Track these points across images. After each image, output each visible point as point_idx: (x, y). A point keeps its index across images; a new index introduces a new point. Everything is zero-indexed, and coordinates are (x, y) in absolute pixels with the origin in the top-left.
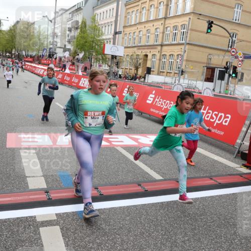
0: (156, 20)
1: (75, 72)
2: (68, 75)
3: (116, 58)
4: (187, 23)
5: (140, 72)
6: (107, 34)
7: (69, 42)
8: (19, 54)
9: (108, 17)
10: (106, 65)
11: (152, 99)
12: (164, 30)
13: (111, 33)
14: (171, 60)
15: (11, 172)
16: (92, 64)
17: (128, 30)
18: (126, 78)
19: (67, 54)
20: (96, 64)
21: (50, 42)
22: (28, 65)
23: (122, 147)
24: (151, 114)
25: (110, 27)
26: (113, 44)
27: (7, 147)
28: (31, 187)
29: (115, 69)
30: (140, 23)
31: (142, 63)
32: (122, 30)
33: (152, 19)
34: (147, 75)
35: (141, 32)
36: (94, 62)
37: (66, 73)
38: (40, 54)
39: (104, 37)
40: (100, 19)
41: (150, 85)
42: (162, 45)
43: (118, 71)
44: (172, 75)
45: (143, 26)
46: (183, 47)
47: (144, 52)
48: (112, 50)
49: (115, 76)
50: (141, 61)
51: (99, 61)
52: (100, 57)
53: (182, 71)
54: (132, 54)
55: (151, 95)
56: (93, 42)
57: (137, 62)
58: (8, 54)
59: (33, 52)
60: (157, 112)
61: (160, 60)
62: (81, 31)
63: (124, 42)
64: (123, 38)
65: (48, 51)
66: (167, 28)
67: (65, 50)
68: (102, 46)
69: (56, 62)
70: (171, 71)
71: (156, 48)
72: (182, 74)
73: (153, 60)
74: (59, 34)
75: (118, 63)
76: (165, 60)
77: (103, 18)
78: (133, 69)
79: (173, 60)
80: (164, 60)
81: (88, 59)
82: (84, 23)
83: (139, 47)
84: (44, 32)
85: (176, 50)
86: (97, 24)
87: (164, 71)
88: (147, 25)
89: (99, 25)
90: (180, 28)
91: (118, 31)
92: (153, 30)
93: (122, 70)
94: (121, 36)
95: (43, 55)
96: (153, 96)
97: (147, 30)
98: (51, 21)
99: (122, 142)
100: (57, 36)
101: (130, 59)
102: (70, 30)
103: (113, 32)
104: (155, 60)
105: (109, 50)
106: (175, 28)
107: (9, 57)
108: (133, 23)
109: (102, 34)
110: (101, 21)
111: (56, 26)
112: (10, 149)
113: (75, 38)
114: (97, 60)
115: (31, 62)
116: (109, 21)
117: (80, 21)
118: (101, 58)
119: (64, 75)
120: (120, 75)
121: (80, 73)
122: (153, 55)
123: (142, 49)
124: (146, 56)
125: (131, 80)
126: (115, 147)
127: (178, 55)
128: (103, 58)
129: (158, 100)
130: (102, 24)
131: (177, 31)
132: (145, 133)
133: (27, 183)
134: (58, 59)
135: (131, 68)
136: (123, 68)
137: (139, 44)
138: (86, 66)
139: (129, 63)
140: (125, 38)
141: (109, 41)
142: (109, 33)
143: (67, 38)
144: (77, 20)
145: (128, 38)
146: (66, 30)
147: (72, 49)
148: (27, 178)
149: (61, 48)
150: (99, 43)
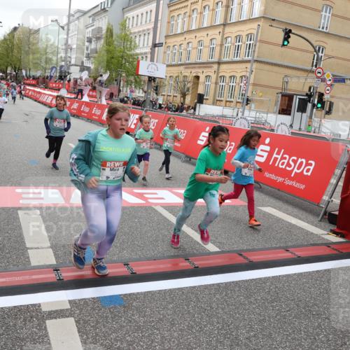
0: (212, 27)
1: (96, 100)
2: (87, 104)
3: (154, 81)
4: (255, 32)
5: (188, 100)
6: (143, 46)
7: (88, 57)
8: (17, 74)
9: (144, 23)
10: (141, 91)
11: (205, 139)
12: (222, 42)
13: (148, 44)
14: (231, 84)
15: (5, 242)
16: (121, 89)
17: (171, 41)
18: (169, 109)
19: (85, 75)
20: (127, 89)
21: (61, 57)
22: (30, 90)
23: (163, 207)
25: (146, 37)
26: (151, 61)
28: (34, 262)
29: (153, 96)
30: (189, 32)
31: (191, 89)
32: (163, 40)
33: (205, 25)
34: (198, 105)
35: (190, 45)
36: (123, 87)
37: (84, 102)
38: (48, 74)
39: (138, 51)
40: (132, 26)
41: (202, 119)
42: (219, 63)
43: (157, 99)
44: (233, 104)
45: (192, 36)
46: (249, 65)
47: (194, 72)
48: (150, 69)
49: (153, 106)
50: (189, 85)
51: (131, 85)
52: (132, 78)
53: (248, 100)
54: (177, 75)
55: (204, 134)
56: (122, 57)
57: (184, 86)
59: (36, 71)
61: (216, 83)
63: (167, 58)
64: (165, 53)
65: (58, 71)
66: (226, 38)
67: (83, 68)
68: (135, 63)
69: (69, 86)
70: (232, 99)
71: (211, 67)
72: (247, 104)
73: (207, 83)
74: (74, 46)
75: (157, 87)
76: (224, 84)
77: (137, 24)
78: (179, 96)
79: (234, 84)
80: (221, 84)
81: (115, 83)
82: (110, 31)
83: (187, 65)
84: (54, 42)
85: (240, 70)
86: (128, 33)
87: (222, 99)
88: (198, 35)
89: (131, 33)
90: (244, 38)
91: (157, 42)
92: (206, 41)
94: (162, 49)
95: (50, 76)
96: (207, 134)
97: (199, 42)
98: (63, 28)
99: (162, 198)
100: (71, 49)
101: (174, 82)
102: (90, 41)
103: (150, 44)
104: (209, 83)
105: (145, 69)
106: (239, 38)
107: (3, 79)
108: (179, 32)
109: (136, 47)
110: (133, 29)
111: (69, 35)
112: (3, 209)
113: (96, 52)
114: (128, 83)
115: (34, 86)
116: (145, 28)
117: (104, 28)
118: (133, 81)
119: (81, 104)
120: (160, 105)
121: (104, 102)
122: (206, 77)
123: (193, 68)
124: (197, 78)
125: (174, 111)
126: (153, 207)
127: (241, 77)
128: (136, 81)
130: (135, 33)
131: (240, 44)
133: (28, 258)
134: (72, 81)
135: (175, 95)
136: (164, 95)
137: (187, 62)
138: (113, 91)
139: (173, 88)
140: (168, 52)
141: (144, 56)
142: (145, 45)
143: (85, 51)
144: (100, 26)
145: (172, 52)
146: (84, 41)
147: (92, 67)
148: (28, 250)
149: (77, 66)
150: (131, 60)
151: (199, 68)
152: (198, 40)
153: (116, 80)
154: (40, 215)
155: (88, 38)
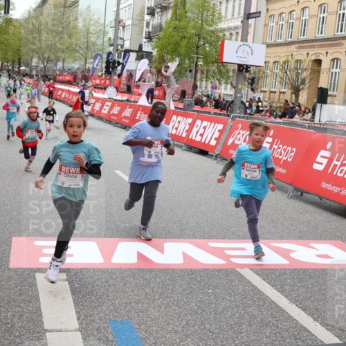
3: (247, 71)
5: (303, 98)
6: (230, 18)
7: (149, 38)
8: (45, 67)
10: (229, 86)
13: (239, 14)
15: (16, 319)
16: (198, 84)
17: (277, 7)
19: (144, 63)
20: (206, 84)
21: (110, 39)
22: (63, 90)
23: (253, 270)
24: (322, 194)
26: (242, 41)
27: (12, 265)
31: (307, 80)
34: (319, 105)
35: (307, 11)
36: (201, 80)
37: (140, 106)
39: (222, 25)
41: (322, 129)
47: (313, 53)
48: (240, 53)
50: (305, 74)
52: (214, 68)
54: (285, 59)
55: (323, 153)
56: (199, 36)
57: (297, 76)
58: (23, 68)
59: (74, 62)
60: (336, 189)
62: (175, 12)
63: (269, 33)
64: (266, 25)
65: (105, 60)
67: (141, 55)
68: (220, 43)
69: (120, 83)
71: (340, 45)
73: (334, 70)
74: (128, 22)
75: (253, 80)
78: (288, 92)
81: (188, 73)
83: (301, 44)
84: (99, 19)
91: (253, 10)
92: (333, 5)
93: (262, 94)
94: (261, 20)
95: (93, 68)
96: (328, 154)
97: (321, 5)
100: (124, 27)
101: (281, 70)
102: (152, 13)
103: (242, 14)
104: (338, 70)
105: (233, 53)
107: (25, 75)
109: (220, 19)
111: (121, 6)
112: (16, 270)
113: (161, 30)
115: (69, 83)
118: (217, 71)
119: (137, 108)
122: (333, 60)
123: (310, 47)
124: (318, 62)
126: (238, 270)
128: (220, 71)
129: (339, 163)
134: (125, 74)
135: (283, 90)
136: (265, 92)
137: (302, 38)
138: (185, 88)
139: (278, 79)
140: (271, 25)
141: (234, 33)
142: (236, 15)
143: (145, 29)
145: (277, 24)
146: (143, 13)
147: (155, 53)
148: (47, 334)
149: (133, 51)
150: (212, 39)
151: (321, 46)
152: (318, 3)
153: (190, 71)
154: (67, 280)
155: (148, 8)
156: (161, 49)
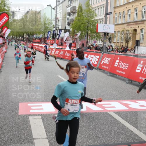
2: (68, 52)
3: (108, 35)
5: (130, 44)
6: (100, 15)
7: (69, 24)
8: (29, 37)
9: (100, 1)
10: (101, 41)
11: (140, 69)
13: (103, 13)
15: (22, 135)
16: (89, 41)
17: (118, 10)
18: (118, 50)
19: (67, 34)
20: (92, 41)
21: (53, 25)
22: (36, 46)
23: (114, 112)
26: (105, 23)
27: (19, 114)
29: (108, 44)
31: (131, 38)
32: (112, 10)
34: (137, 47)
35: (130, 11)
36: (90, 39)
37: (66, 50)
38: (46, 36)
39: (97, 18)
40: (94, 3)
41: (138, 56)
45: (131, 5)
47: (133, 27)
48: (104, 28)
50: (130, 35)
52: (94, 34)
54: (122, 30)
55: (139, 65)
56: (88, 22)
57: (127, 36)
58: (20, 38)
59: (40, 35)
62: (78, 14)
63: (115, 20)
64: (114, 17)
65: (52, 34)
67: (66, 31)
68: (96, 25)
69: (58, 42)
71: (143, 23)
73: (142, 33)
74: (60, 19)
75: (110, 38)
77: (96, 2)
78: (124, 42)
81: (84, 37)
82: (80, 8)
83: (128, 24)
84: (49, 18)
86: (91, 8)
88: (134, 4)
89: (93, 8)
91: (109, 12)
92: (140, 8)
93: (114, 44)
94: (112, 15)
95: (48, 36)
96: (141, 66)
97: (135, 9)
99: (114, 107)
100: (59, 21)
101: (121, 34)
102: (69, 15)
104: (143, 33)
105: (102, 28)
107: (22, 40)
108: (122, 4)
109: (96, 15)
110: (94, 5)
111: (57, 13)
112: (21, 116)
113: (73, 21)
115: (38, 43)
116: (101, 4)
117: (77, 7)
118: (96, 35)
119: (65, 51)
122: (141, 29)
123: (132, 25)
124: (135, 30)
125: (122, 52)
126: (108, 112)
130: (95, 7)
132: (135, 99)
134: (60, 38)
135: (122, 42)
136: (115, 43)
138: (83, 43)
139: (120, 38)
140: (116, 17)
141: (102, 21)
142: (102, 14)
143: (67, 21)
144: (75, 6)
145: (118, 16)
146: (66, 15)
147: (71, 30)
148: (34, 140)
149: (63, 29)
150: (93, 23)
151: (136, 24)
152: (134, 7)
153: (85, 36)
154: (41, 119)
155: (68, 13)
156: (74, 28)
